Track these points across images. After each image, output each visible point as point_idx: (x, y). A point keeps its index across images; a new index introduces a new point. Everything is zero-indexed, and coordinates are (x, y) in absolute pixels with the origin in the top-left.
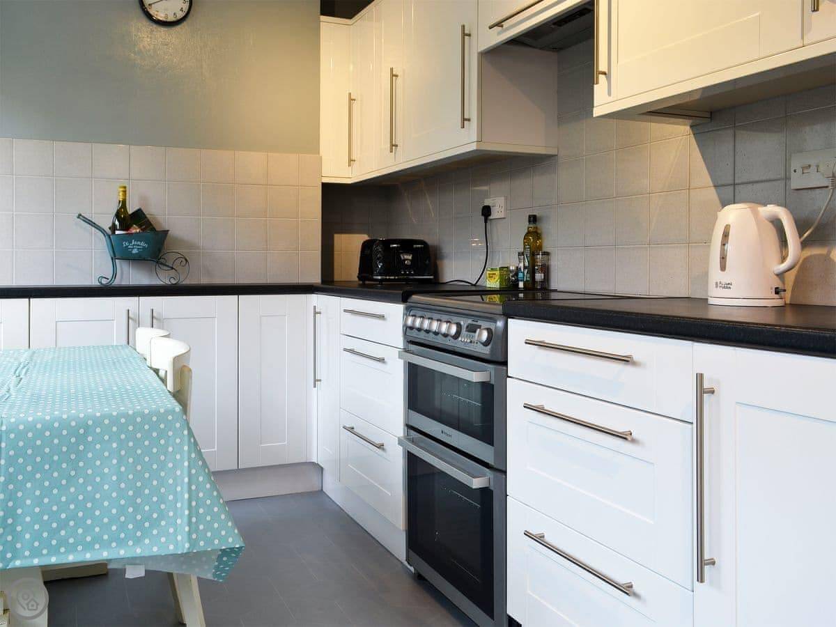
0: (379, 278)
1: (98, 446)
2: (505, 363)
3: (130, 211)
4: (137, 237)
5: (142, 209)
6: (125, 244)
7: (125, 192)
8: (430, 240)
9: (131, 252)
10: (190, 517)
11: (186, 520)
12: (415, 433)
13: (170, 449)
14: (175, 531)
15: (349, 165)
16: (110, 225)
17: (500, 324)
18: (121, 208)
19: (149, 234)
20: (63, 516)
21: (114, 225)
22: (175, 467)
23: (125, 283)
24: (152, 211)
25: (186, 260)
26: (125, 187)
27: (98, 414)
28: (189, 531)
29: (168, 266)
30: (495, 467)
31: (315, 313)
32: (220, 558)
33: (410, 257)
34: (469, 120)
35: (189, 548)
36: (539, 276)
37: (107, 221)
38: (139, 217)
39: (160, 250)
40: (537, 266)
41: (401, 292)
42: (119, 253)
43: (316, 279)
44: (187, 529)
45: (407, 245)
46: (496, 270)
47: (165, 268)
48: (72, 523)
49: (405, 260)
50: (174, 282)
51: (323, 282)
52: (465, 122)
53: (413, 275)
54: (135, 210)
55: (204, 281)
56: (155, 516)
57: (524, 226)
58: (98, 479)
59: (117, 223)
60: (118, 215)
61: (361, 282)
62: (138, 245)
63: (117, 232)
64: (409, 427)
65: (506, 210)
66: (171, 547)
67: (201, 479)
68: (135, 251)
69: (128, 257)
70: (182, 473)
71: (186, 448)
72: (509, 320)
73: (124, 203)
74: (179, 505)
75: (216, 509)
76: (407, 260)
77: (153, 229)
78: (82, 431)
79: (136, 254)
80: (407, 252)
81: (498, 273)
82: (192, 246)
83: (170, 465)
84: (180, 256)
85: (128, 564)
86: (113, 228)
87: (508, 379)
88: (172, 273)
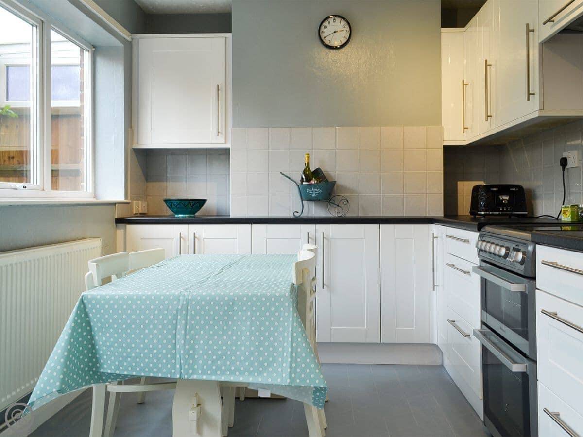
0: (483, 213)
1: (240, 313)
2: (534, 278)
3: (312, 169)
4: (315, 186)
5: (320, 168)
6: (308, 190)
7: (309, 157)
8: (525, 184)
9: (311, 196)
10: (291, 363)
11: (288, 365)
12: (486, 328)
13: (281, 319)
14: (282, 371)
15: (464, 132)
16: (300, 179)
17: (530, 248)
18: (306, 168)
19: (323, 184)
20: (219, 353)
21: (302, 178)
22: (283, 331)
23: (310, 215)
24: (326, 169)
25: (347, 201)
26: (309, 155)
27: (241, 294)
28: (291, 372)
29: (336, 205)
30: (530, 357)
31: (434, 238)
32: (315, 393)
33: (507, 198)
34: (533, 94)
35: (289, 383)
37: (298, 175)
38: (317, 174)
39: (330, 194)
41: (477, 223)
42: (305, 196)
43: (439, 213)
44: (289, 370)
45: (504, 189)
46: (568, 207)
47: (334, 206)
48: (224, 358)
49: (503, 200)
50: (339, 215)
51: (445, 216)
52: (531, 96)
53: (509, 211)
54: (315, 168)
55: (361, 214)
56: (271, 359)
58: (239, 333)
59: (304, 177)
60: (304, 172)
61: (473, 216)
62: (316, 191)
63: (304, 183)
64: (484, 323)
65: (578, 160)
66: (279, 380)
67: (299, 340)
68: (314, 195)
69: (309, 198)
70: (288, 334)
71: (291, 319)
72: (537, 245)
73: (308, 164)
74: (285, 354)
75: (308, 360)
76: (504, 200)
77: (327, 181)
78: (231, 303)
79: (315, 197)
80: (506, 194)
81: (570, 210)
82: (352, 191)
83: (281, 329)
84: (343, 198)
85: (261, 388)
86: (302, 181)
87: (536, 290)
88: (340, 209)
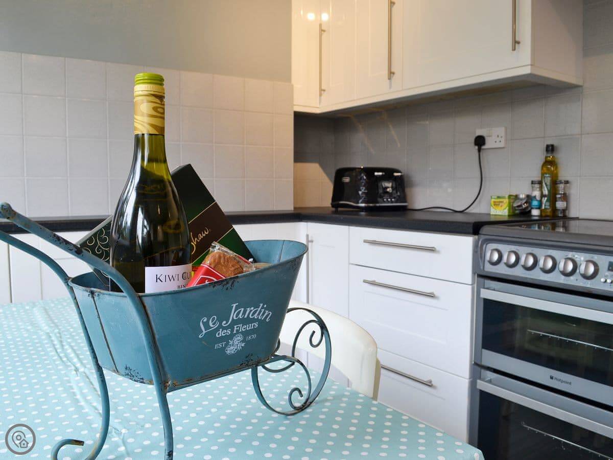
0: (363, 205)
33: (391, 185)
34: (519, 42)
36: (560, 205)
40: (559, 194)
46: (504, 198)
52: (517, 45)
57: (540, 156)
61: (334, 209)
65: (506, 140)
76: (388, 187)
80: (389, 180)
81: (506, 201)
